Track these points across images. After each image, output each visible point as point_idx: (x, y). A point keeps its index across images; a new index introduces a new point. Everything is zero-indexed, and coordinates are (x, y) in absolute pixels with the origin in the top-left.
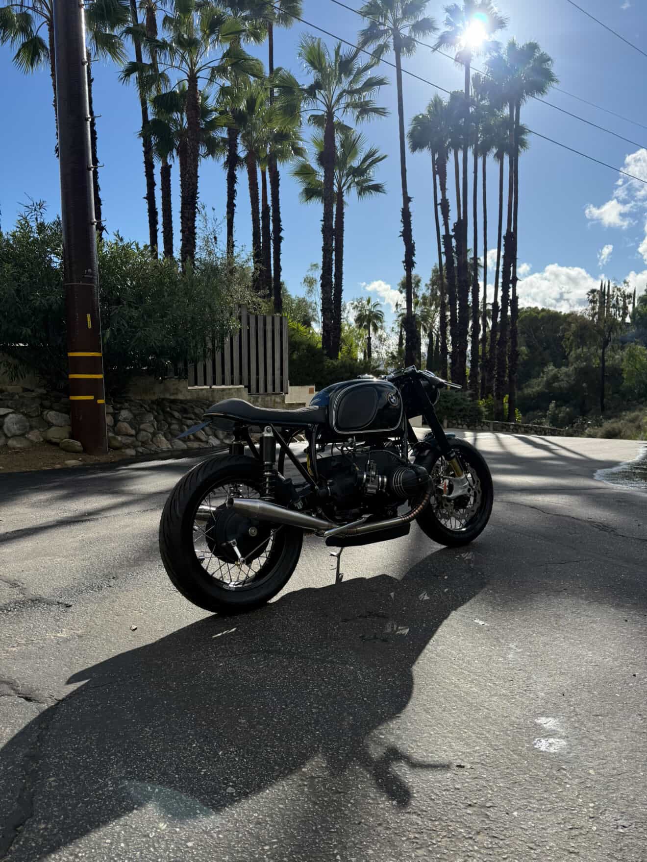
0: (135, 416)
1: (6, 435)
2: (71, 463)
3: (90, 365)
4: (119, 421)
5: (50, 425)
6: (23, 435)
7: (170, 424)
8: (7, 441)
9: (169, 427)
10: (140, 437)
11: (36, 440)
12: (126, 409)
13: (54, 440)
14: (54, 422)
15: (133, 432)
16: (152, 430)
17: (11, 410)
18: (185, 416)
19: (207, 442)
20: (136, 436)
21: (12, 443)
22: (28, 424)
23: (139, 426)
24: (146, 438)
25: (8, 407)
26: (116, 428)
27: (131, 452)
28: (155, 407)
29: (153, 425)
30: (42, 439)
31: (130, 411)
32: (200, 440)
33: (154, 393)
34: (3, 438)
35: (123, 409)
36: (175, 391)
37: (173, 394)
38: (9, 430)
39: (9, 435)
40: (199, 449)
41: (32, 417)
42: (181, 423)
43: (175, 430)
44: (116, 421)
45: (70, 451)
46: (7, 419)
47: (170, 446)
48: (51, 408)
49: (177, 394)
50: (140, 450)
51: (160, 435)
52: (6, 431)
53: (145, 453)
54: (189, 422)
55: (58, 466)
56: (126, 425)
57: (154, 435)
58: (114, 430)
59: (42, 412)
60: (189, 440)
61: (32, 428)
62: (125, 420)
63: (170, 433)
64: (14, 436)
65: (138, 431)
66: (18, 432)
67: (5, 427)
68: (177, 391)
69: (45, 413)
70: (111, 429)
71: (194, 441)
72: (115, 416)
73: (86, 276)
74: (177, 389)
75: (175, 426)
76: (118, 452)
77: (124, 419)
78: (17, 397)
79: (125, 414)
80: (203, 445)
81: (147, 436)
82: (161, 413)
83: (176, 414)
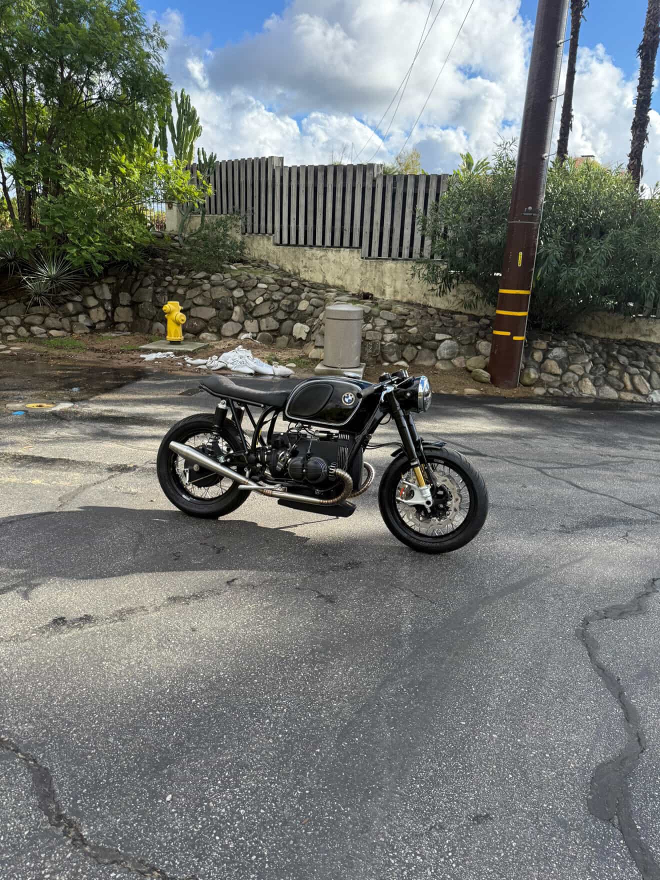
0: (569, 354)
1: (436, 358)
2: (469, 391)
3: (516, 303)
4: (548, 358)
5: (477, 353)
6: (449, 359)
7: (609, 369)
8: (436, 363)
9: (607, 373)
10: (565, 379)
11: (459, 366)
12: (561, 347)
13: (470, 368)
14: (483, 351)
15: (559, 371)
16: (581, 373)
17: (448, 337)
18: (634, 362)
19: (647, 396)
20: (561, 376)
21: (439, 365)
22: (457, 350)
23: (570, 365)
24: (570, 380)
25: (449, 334)
26: (542, 366)
27: (540, 391)
28: (600, 348)
29: (584, 368)
30: (464, 366)
31: (566, 349)
32: (639, 392)
33: (621, 332)
34: (434, 360)
35: (558, 346)
36: (648, 333)
37: (645, 335)
38: (440, 354)
39: (439, 358)
40: (632, 402)
41: (463, 345)
42: (624, 369)
43: (612, 376)
44: (545, 358)
45: (477, 380)
46: (442, 345)
47: (595, 393)
48: (484, 338)
49: (649, 336)
50: (551, 390)
51: (587, 379)
52: (438, 355)
53: (556, 394)
54: (634, 370)
55: (455, 392)
56: (553, 363)
57: (581, 377)
58: (540, 367)
59: (476, 341)
60: (625, 389)
61: (459, 354)
62: (554, 359)
63: (604, 378)
64: (442, 359)
65: (565, 371)
66: (446, 357)
67: (438, 350)
68: (651, 332)
69: (478, 342)
70: (537, 366)
71: (631, 392)
72: (546, 353)
73: (525, 214)
74: (651, 330)
75: (615, 373)
76: (527, 389)
77: (555, 357)
78: (459, 325)
79: (557, 352)
80: (640, 398)
81: (573, 378)
82: (605, 356)
83: (623, 359)
